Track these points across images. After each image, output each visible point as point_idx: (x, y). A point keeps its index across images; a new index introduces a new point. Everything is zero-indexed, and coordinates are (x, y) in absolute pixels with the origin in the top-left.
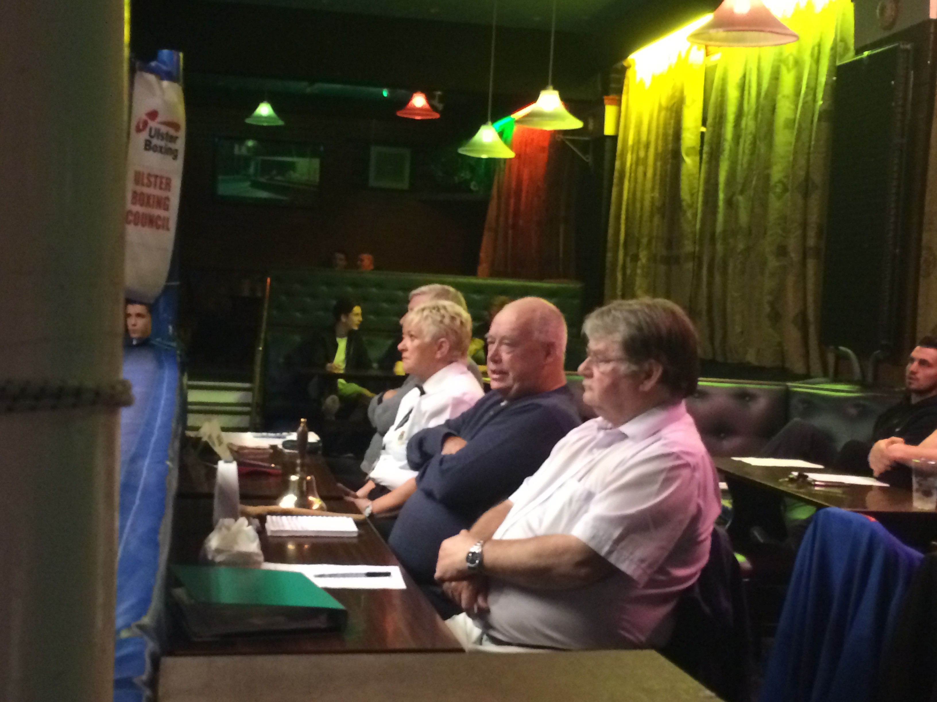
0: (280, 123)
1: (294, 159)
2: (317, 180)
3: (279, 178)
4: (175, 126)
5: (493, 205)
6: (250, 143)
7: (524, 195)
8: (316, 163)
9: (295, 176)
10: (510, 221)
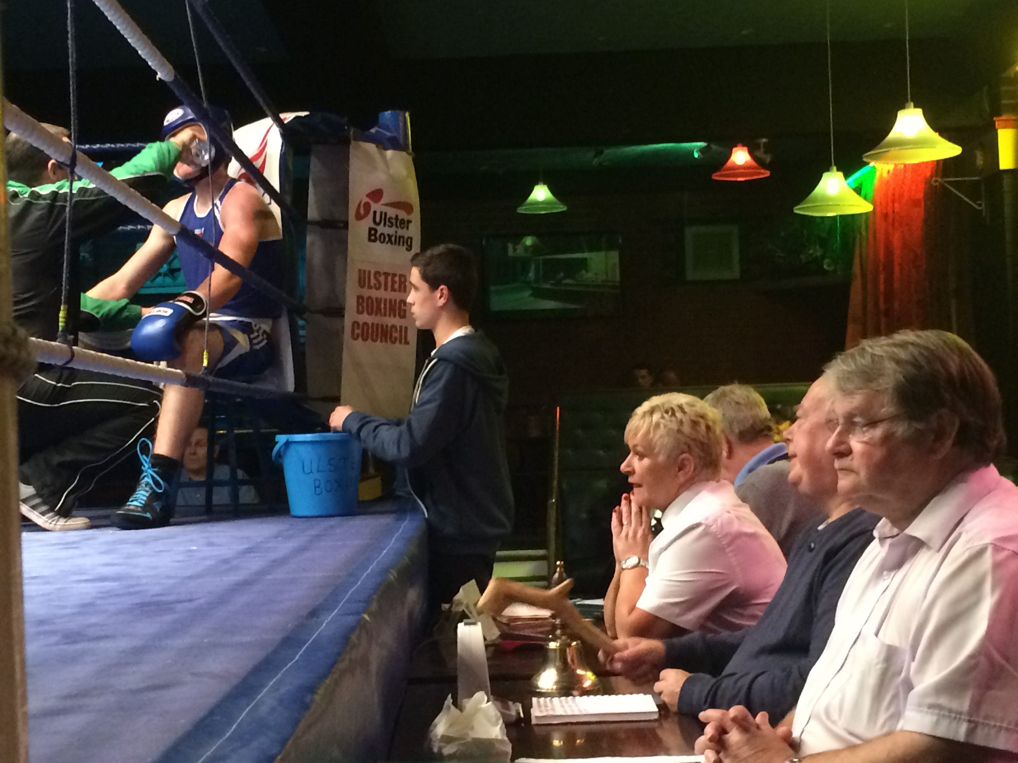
0: (562, 208)
1: (586, 255)
2: (618, 278)
3: (568, 281)
4: (407, 207)
5: (857, 286)
6: (529, 241)
7: (897, 269)
8: (614, 257)
9: (588, 276)
10: (882, 306)
